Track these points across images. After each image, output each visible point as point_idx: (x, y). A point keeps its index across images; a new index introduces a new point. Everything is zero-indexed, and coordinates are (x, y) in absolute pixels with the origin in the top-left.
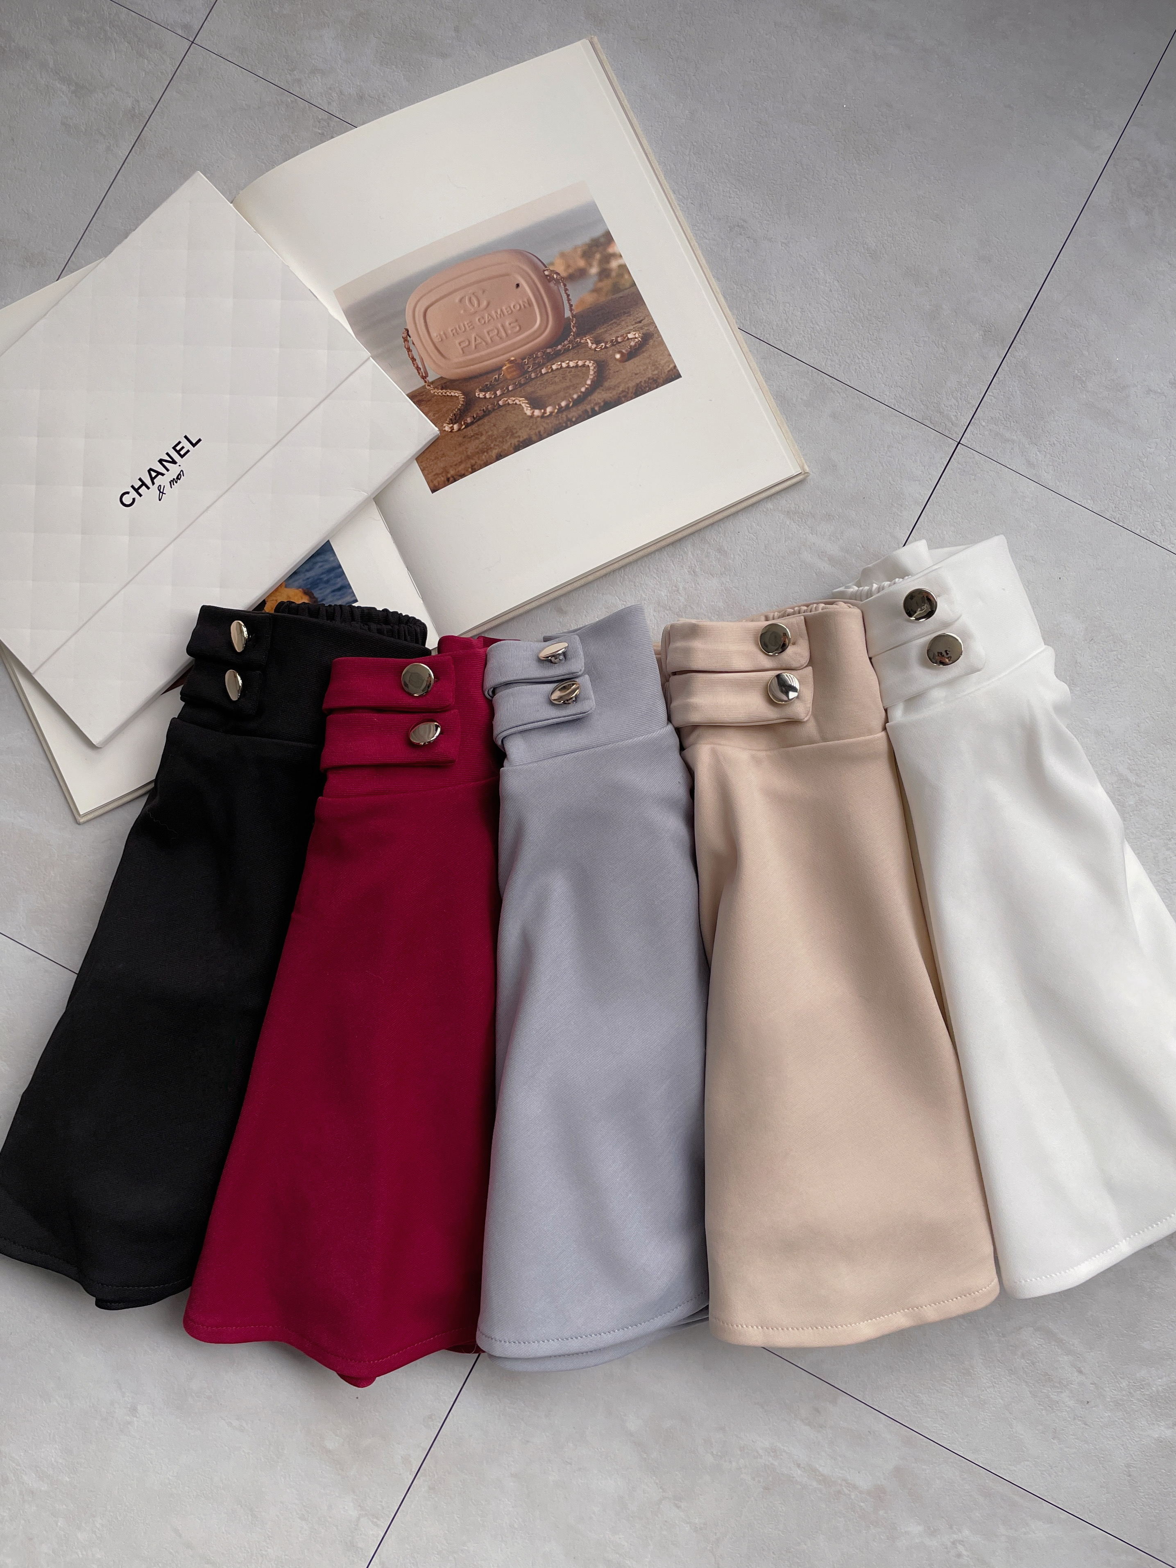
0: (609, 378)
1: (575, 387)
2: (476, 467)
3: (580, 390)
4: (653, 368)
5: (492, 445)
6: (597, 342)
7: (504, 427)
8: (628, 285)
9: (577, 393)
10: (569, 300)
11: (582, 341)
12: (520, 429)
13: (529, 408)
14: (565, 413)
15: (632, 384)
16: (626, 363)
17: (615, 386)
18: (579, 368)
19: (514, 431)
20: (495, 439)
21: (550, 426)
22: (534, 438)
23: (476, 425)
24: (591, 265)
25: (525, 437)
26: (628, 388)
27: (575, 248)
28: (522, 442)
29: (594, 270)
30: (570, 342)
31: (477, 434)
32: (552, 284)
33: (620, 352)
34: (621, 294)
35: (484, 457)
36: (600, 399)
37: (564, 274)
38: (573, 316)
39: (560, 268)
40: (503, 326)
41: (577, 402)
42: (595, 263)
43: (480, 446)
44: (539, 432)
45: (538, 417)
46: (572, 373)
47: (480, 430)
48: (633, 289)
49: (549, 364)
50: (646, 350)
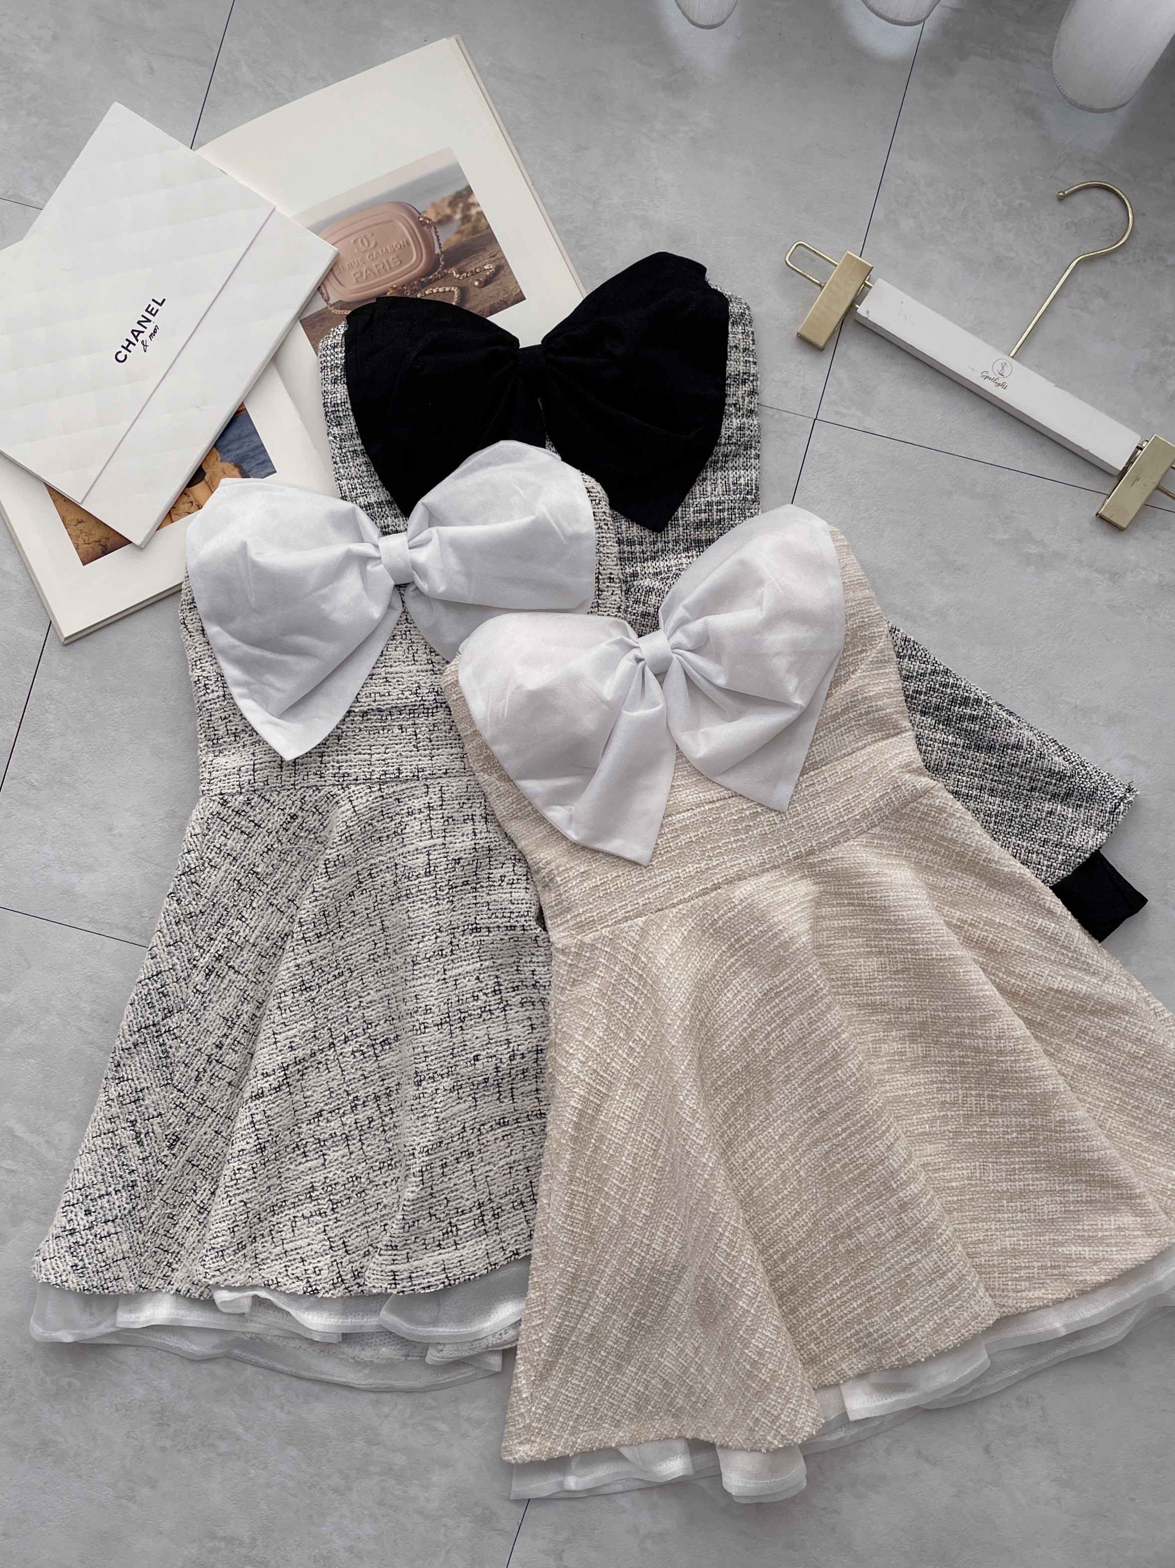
0: (469, 301)
4: (504, 292)
6: (460, 273)
8: (484, 227)
10: (438, 240)
11: (449, 272)
15: (487, 305)
16: (483, 288)
18: (447, 292)
24: (455, 213)
27: (443, 199)
29: (458, 216)
30: (439, 273)
32: (425, 228)
33: (478, 280)
34: (479, 235)
37: (434, 220)
38: (442, 252)
39: (432, 216)
40: (387, 261)
42: (459, 211)
48: (488, 231)
49: (423, 290)
50: (499, 278)
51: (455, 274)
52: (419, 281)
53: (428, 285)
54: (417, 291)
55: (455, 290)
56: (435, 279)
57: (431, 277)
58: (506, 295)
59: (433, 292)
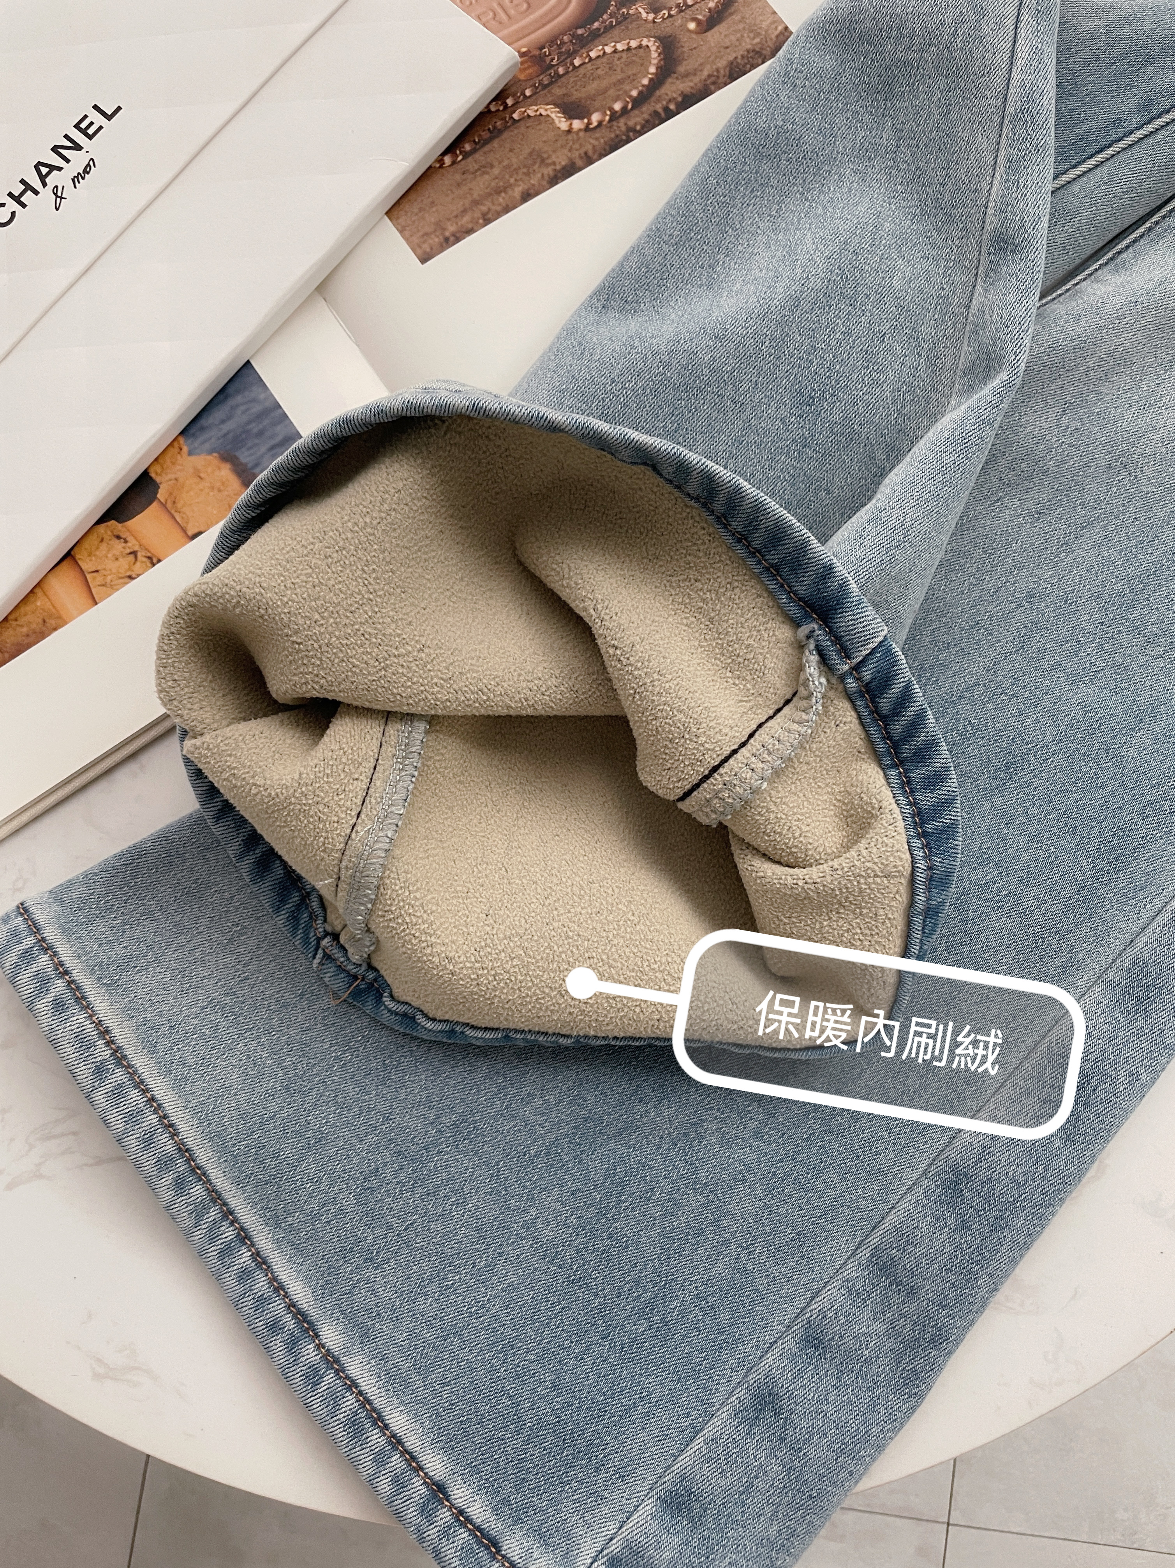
0: (683, 59)
1: (632, 79)
2: (490, 216)
3: (640, 82)
4: (752, 35)
5: (512, 180)
6: (656, 11)
7: (527, 151)
9: (636, 88)
11: (631, 12)
12: (554, 152)
13: (564, 120)
14: (622, 121)
15: (722, 63)
16: (709, 34)
17: (695, 70)
18: (633, 51)
19: (545, 156)
20: (516, 170)
21: (602, 141)
22: (579, 163)
23: (481, 152)
25: (563, 163)
26: (718, 70)
28: (559, 171)
30: (611, 16)
31: (485, 167)
33: (694, 19)
35: (501, 200)
36: (675, 92)
40: (500, 5)
41: (638, 102)
43: (493, 184)
44: (586, 153)
45: (580, 130)
46: (622, 60)
47: (489, 160)
49: (584, 50)
50: (735, 11)
51: (644, 15)
52: (573, 36)
53: (592, 40)
54: (572, 54)
55: (650, 44)
56: (605, 27)
57: (596, 25)
58: (757, 40)
59: (604, 52)
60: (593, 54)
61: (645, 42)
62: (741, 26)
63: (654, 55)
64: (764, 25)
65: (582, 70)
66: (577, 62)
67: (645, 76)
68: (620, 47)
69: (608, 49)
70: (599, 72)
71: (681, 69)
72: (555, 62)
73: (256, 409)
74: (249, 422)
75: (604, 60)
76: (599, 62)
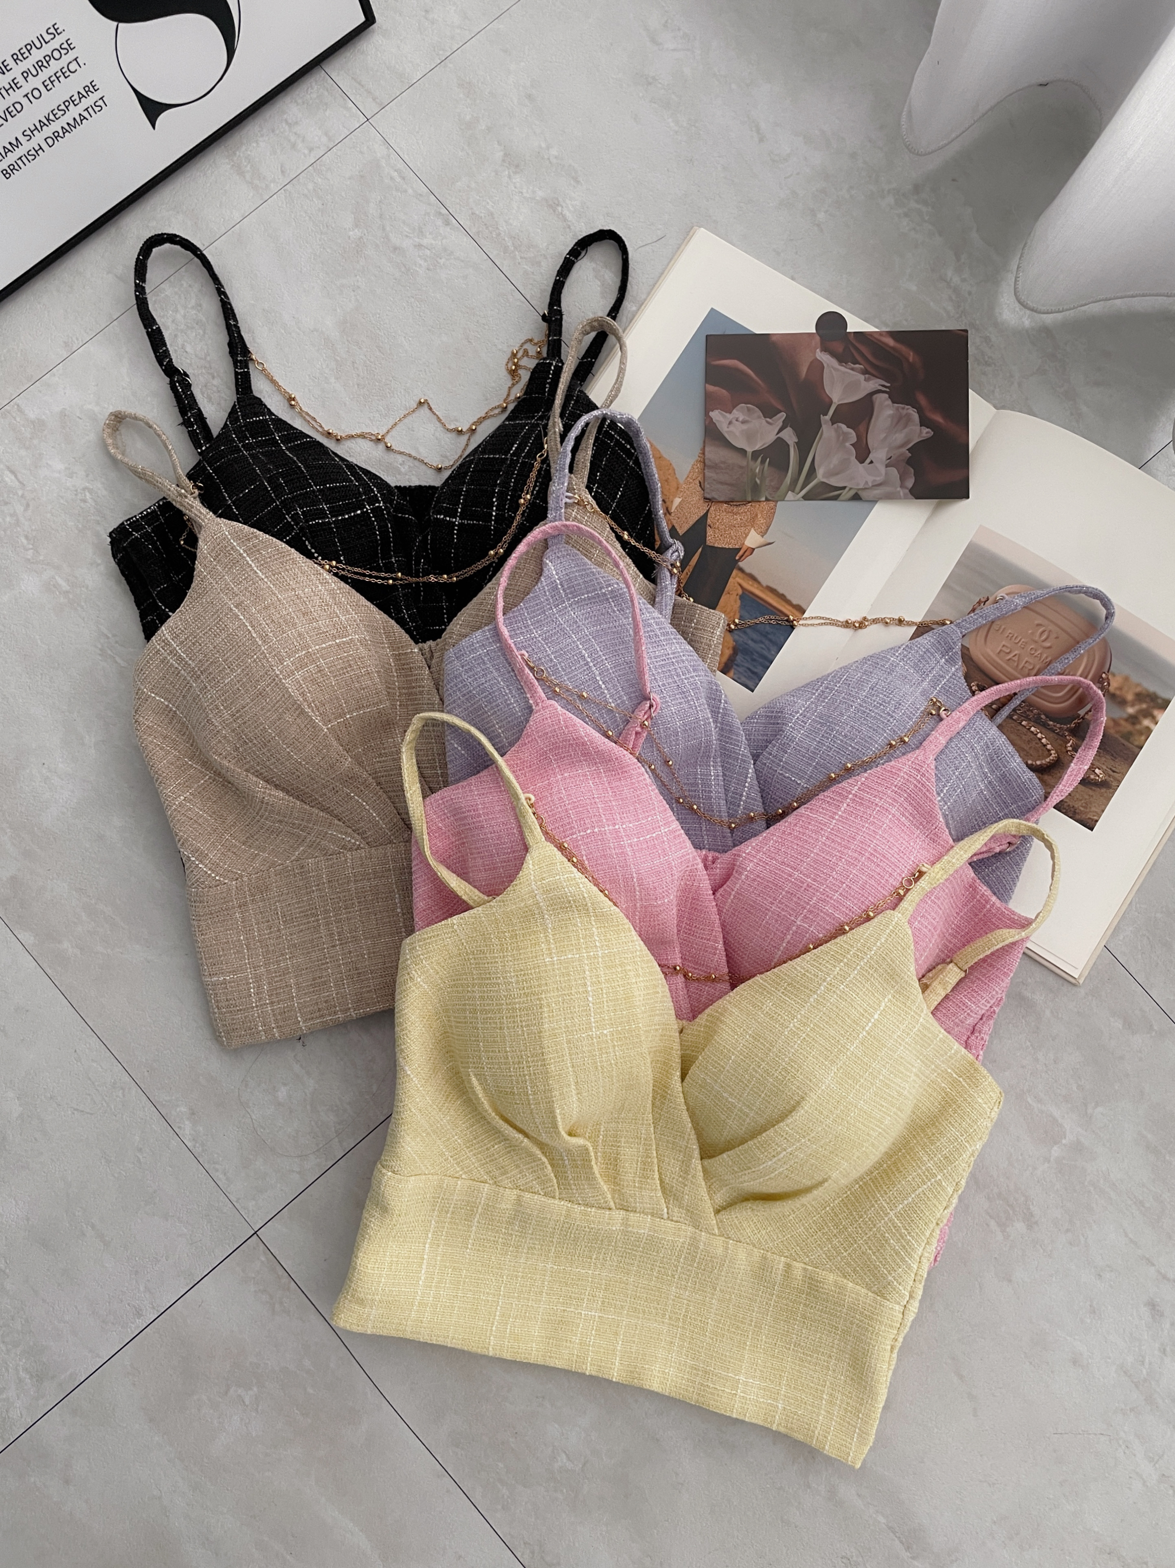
18: (1045, 748)
24: (1133, 705)
27: (1138, 685)
29: (1131, 710)
30: (1060, 728)
34: (1126, 743)
37: (1112, 689)
39: (1116, 683)
42: (1137, 708)
46: (1037, 745)
48: (1136, 750)
49: (1032, 723)
50: (1094, 790)
51: (1069, 745)
52: (1039, 714)
53: (1041, 725)
54: (1027, 718)
55: (1053, 755)
56: (1052, 728)
57: (1051, 723)
58: (1082, 809)
59: (1036, 734)
60: (1033, 729)
61: (1053, 752)
62: (1087, 797)
63: (1048, 760)
64: (1093, 809)
65: (1020, 728)
66: (1024, 723)
67: (1033, 761)
68: (1044, 741)
69: (1039, 735)
70: (1024, 737)
71: (1046, 777)
72: (1018, 712)
73: (765, 653)
74: (757, 653)
75: (1032, 736)
76: (1029, 734)
